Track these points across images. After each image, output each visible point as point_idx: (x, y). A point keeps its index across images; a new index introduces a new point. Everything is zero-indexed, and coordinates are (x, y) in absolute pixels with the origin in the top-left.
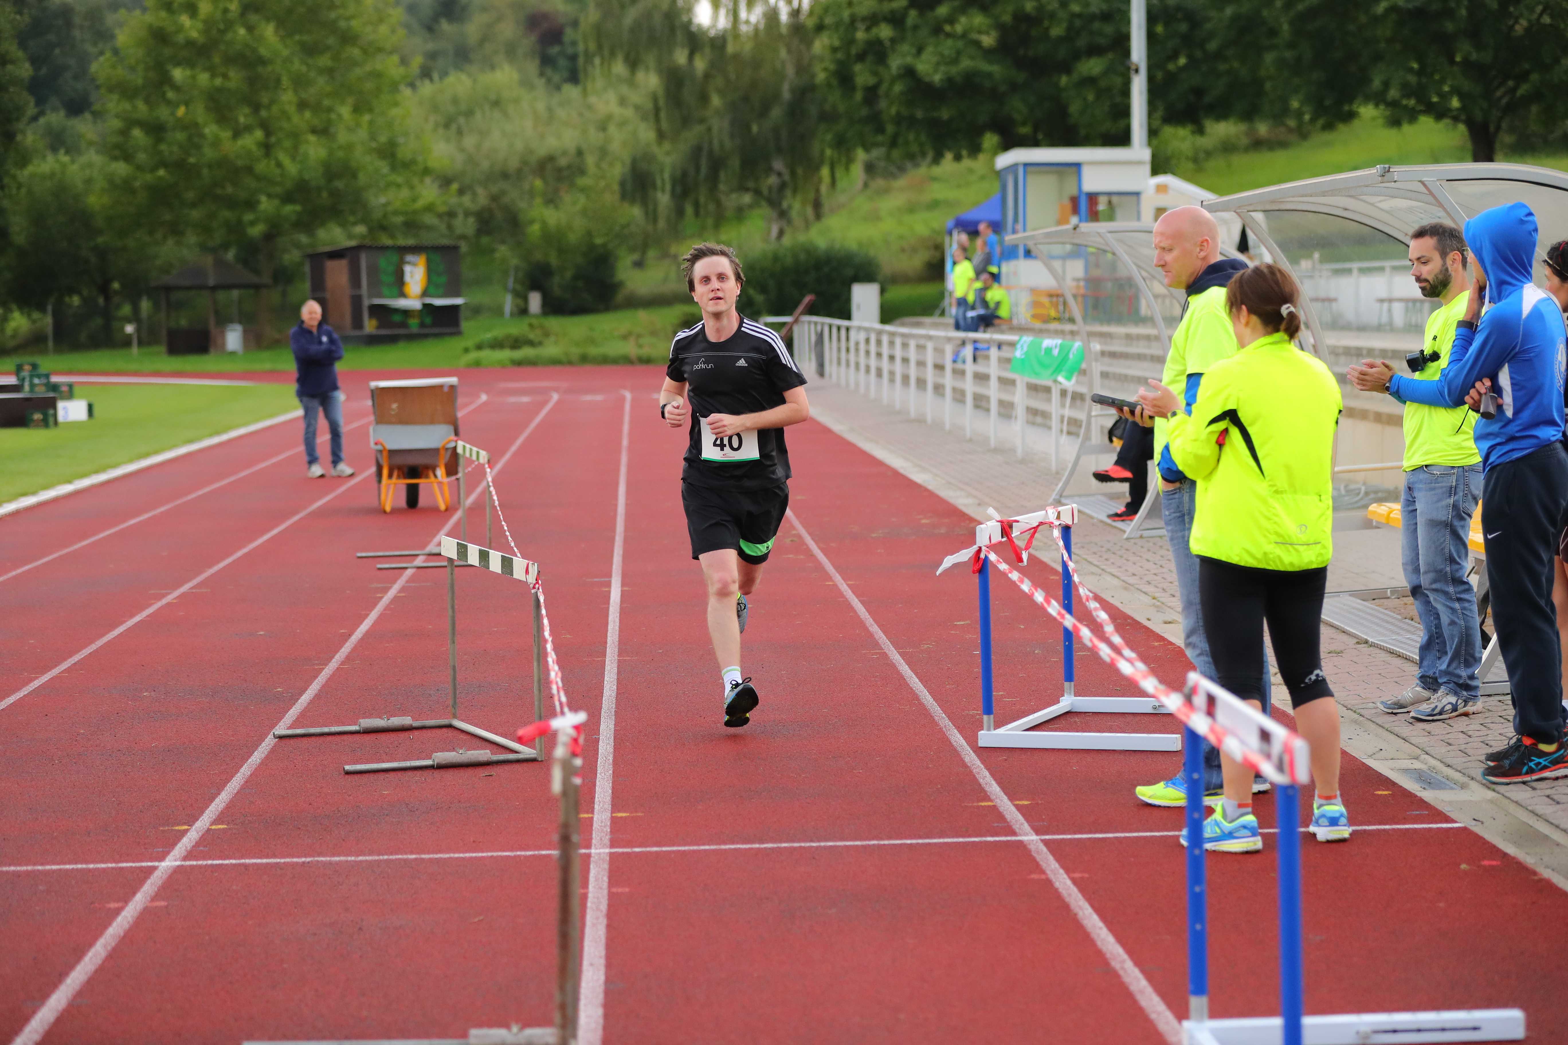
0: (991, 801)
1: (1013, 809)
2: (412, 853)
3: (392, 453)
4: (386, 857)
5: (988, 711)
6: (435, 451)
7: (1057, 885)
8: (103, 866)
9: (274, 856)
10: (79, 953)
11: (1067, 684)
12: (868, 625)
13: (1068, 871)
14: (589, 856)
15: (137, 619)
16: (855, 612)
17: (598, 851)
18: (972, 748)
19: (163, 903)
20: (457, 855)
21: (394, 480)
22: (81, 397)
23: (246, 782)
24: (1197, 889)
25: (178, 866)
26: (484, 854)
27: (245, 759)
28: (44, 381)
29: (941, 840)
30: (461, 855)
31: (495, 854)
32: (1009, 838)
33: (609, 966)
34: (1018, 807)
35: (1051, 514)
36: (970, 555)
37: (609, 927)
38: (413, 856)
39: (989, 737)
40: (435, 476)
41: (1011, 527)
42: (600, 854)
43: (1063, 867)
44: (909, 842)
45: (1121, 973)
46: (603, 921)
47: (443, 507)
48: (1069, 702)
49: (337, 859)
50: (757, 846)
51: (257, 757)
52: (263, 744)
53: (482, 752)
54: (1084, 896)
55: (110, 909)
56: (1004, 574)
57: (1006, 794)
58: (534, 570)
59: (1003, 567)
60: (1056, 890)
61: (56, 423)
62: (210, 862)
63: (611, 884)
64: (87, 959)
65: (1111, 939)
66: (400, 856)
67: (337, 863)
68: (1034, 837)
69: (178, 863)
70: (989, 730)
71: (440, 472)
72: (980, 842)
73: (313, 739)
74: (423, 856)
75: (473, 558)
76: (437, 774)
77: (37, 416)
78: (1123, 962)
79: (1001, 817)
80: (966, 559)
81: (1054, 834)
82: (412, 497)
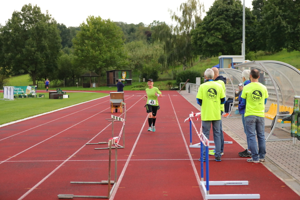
0: (188, 155)
2: (101, 160)
3: (113, 103)
4: (97, 160)
5: (191, 142)
7: (192, 165)
8: (57, 161)
9: (82, 160)
12: (181, 131)
15: (69, 128)
16: (179, 128)
18: (188, 147)
19: (64, 166)
21: (113, 108)
22: (67, 94)
23: (80, 150)
25: (67, 161)
27: (81, 147)
28: (61, 91)
31: (113, 160)
32: (188, 159)
34: (192, 155)
40: (120, 107)
41: (195, 115)
42: (128, 160)
43: (194, 163)
46: (126, 169)
47: (121, 112)
49: (90, 160)
50: (151, 160)
52: (84, 145)
54: (196, 167)
55: (56, 166)
61: (63, 98)
62: (72, 161)
63: (128, 164)
64: (52, 172)
65: (197, 172)
68: (192, 159)
70: (191, 145)
73: (91, 145)
75: (115, 118)
77: (60, 97)
80: (188, 119)
81: (195, 159)
82: (116, 111)
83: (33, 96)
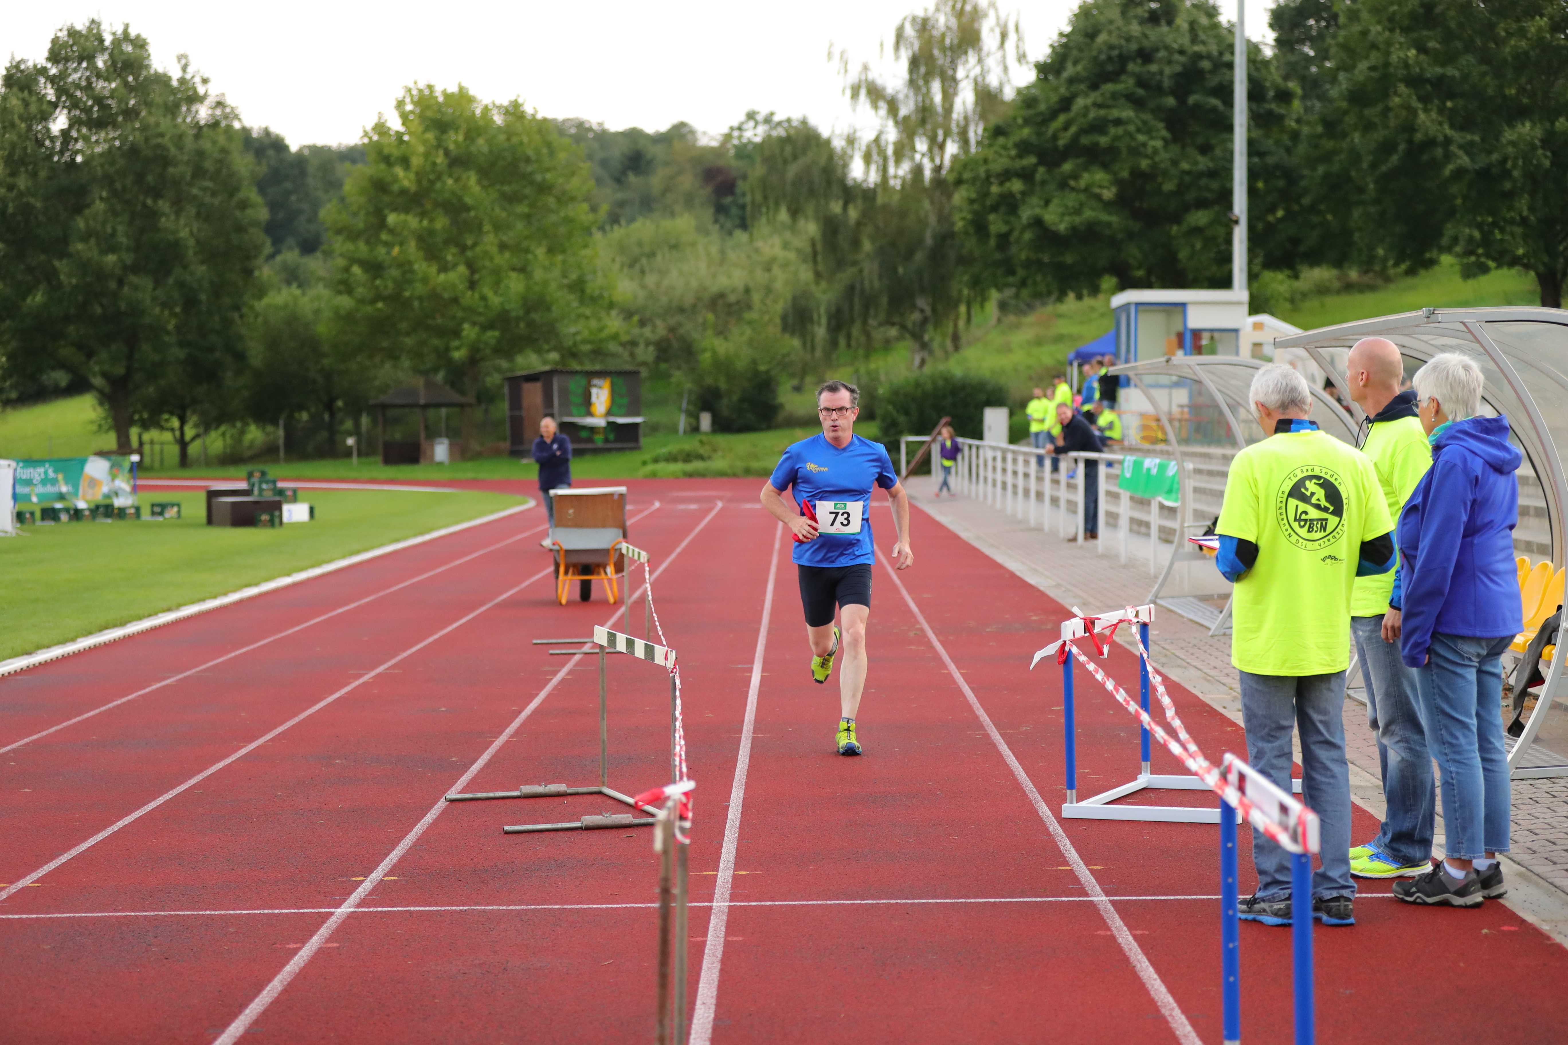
0: (1069, 865)
1: (1088, 873)
2: (556, 904)
3: (568, 552)
4: (533, 907)
5: (1071, 786)
6: (605, 552)
7: (1120, 940)
8: (286, 911)
9: (437, 905)
10: (259, 988)
11: (1143, 763)
12: (975, 709)
13: (1130, 929)
14: (711, 908)
15: (337, 695)
16: (964, 697)
17: (719, 904)
18: (1056, 819)
19: (336, 945)
20: (595, 906)
21: (570, 576)
22: (303, 501)
23: (418, 840)
24: (1231, 946)
25: (352, 913)
26: (620, 906)
27: (419, 819)
28: (271, 486)
29: (1022, 900)
30: (599, 906)
31: (628, 906)
32: (1081, 899)
33: (719, 1005)
34: (1092, 872)
35: (1130, 614)
36: (1057, 648)
37: (721, 970)
38: (557, 907)
39: (1073, 809)
40: (606, 573)
41: (1093, 623)
42: (720, 907)
43: (1126, 925)
44: (992, 900)
45: (1170, 1019)
46: (718, 966)
47: (612, 600)
48: (1146, 779)
49: (491, 908)
50: (859, 902)
51: (429, 818)
52: (436, 807)
53: (625, 815)
54: (1143, 950)
55: (289, 949)
56: (1082, 666)
57: (1082, 859)
58: (672, 656)
59: (1083, 658)
60: (1119, 944)
61: (281, 523)
62: (379, 909)
63: (728, 933)
64: (265, 992)
65: (1163, 989)
66: (546, 906)
67: (490, 911)
68: (1104, 898)
69: (352, 910)
70: (1071, 802)
71: (610, 570)
72: (1056, 901)
73: (480, 802)
74: (566, 907)
75: (621, 646)
76: (585, 834)
77: (265, 517)
78: (1172, 1009)
79: (1076, 880)
80: (1053, 652)
81: (1122, 895)
82: (586, 591)
83: (121, 513)
